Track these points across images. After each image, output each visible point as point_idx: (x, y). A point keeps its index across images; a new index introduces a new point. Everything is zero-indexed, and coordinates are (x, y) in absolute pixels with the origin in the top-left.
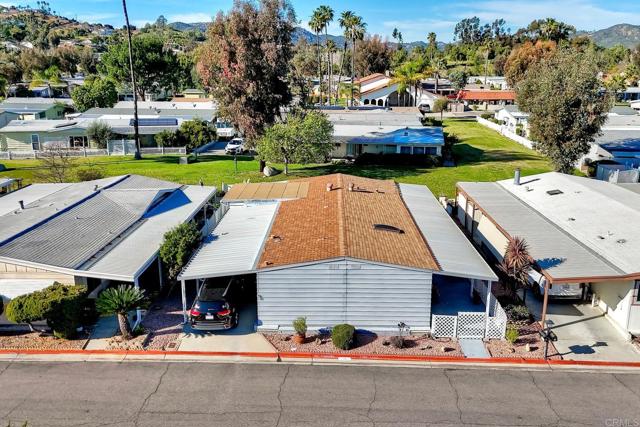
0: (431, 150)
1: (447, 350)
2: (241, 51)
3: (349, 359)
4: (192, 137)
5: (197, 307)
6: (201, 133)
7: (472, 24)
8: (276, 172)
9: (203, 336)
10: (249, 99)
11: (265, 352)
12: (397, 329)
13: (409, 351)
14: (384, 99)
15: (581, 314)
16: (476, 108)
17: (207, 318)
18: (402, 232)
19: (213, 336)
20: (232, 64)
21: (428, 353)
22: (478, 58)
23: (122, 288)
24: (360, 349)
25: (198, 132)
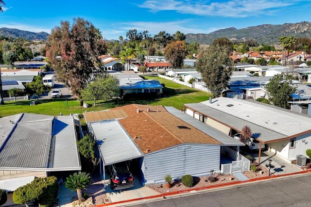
0: (158, 90)
1: (232, 179)
2: (73, 46)
3: (195, 191)
4: (37, 90)
5: (117, 178)
6: (42, 88)
7: (134, 32)
8: (90, 106)
9: (120, 193)
10: (78, 70)
11: (155, 195)
12: (210, 173)
13: (217, 183)
14: (111, 67)
15: (267, 156)
16: (153, 70)
17: (123, 182)
18: (190, 129)
19: (125, 191)
20: (68, 52)
21: (225, 182)
22: (141, 48)
23: (75, 174)
24: (196, 185)
25: (40, 88)
